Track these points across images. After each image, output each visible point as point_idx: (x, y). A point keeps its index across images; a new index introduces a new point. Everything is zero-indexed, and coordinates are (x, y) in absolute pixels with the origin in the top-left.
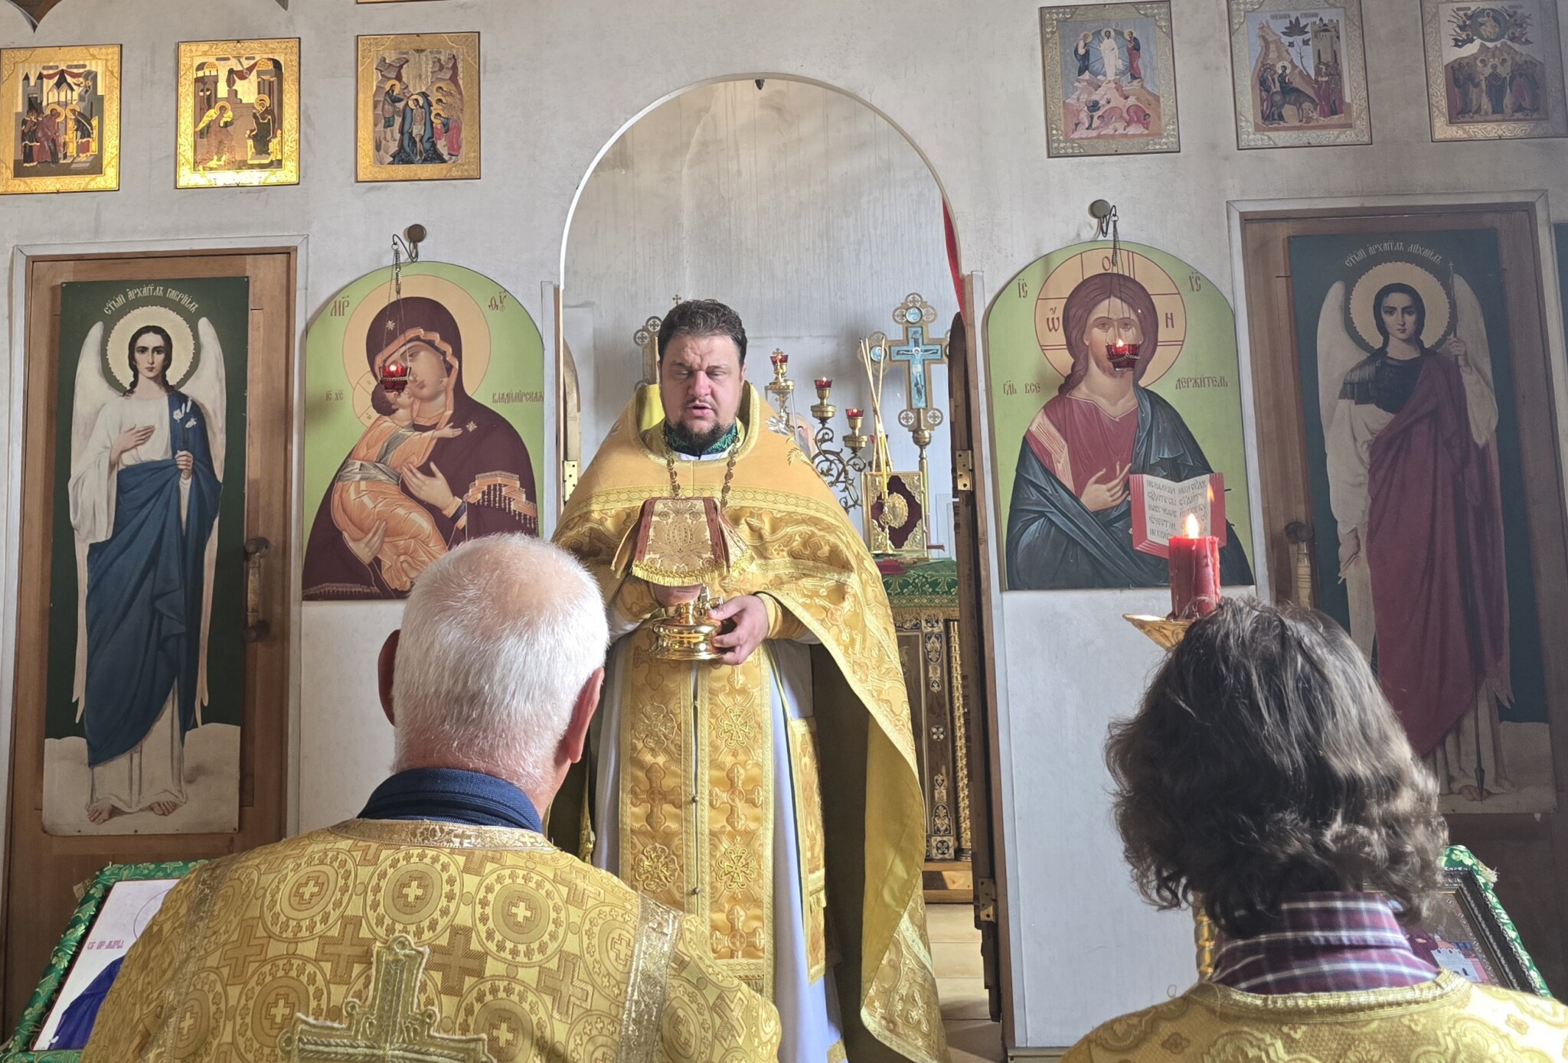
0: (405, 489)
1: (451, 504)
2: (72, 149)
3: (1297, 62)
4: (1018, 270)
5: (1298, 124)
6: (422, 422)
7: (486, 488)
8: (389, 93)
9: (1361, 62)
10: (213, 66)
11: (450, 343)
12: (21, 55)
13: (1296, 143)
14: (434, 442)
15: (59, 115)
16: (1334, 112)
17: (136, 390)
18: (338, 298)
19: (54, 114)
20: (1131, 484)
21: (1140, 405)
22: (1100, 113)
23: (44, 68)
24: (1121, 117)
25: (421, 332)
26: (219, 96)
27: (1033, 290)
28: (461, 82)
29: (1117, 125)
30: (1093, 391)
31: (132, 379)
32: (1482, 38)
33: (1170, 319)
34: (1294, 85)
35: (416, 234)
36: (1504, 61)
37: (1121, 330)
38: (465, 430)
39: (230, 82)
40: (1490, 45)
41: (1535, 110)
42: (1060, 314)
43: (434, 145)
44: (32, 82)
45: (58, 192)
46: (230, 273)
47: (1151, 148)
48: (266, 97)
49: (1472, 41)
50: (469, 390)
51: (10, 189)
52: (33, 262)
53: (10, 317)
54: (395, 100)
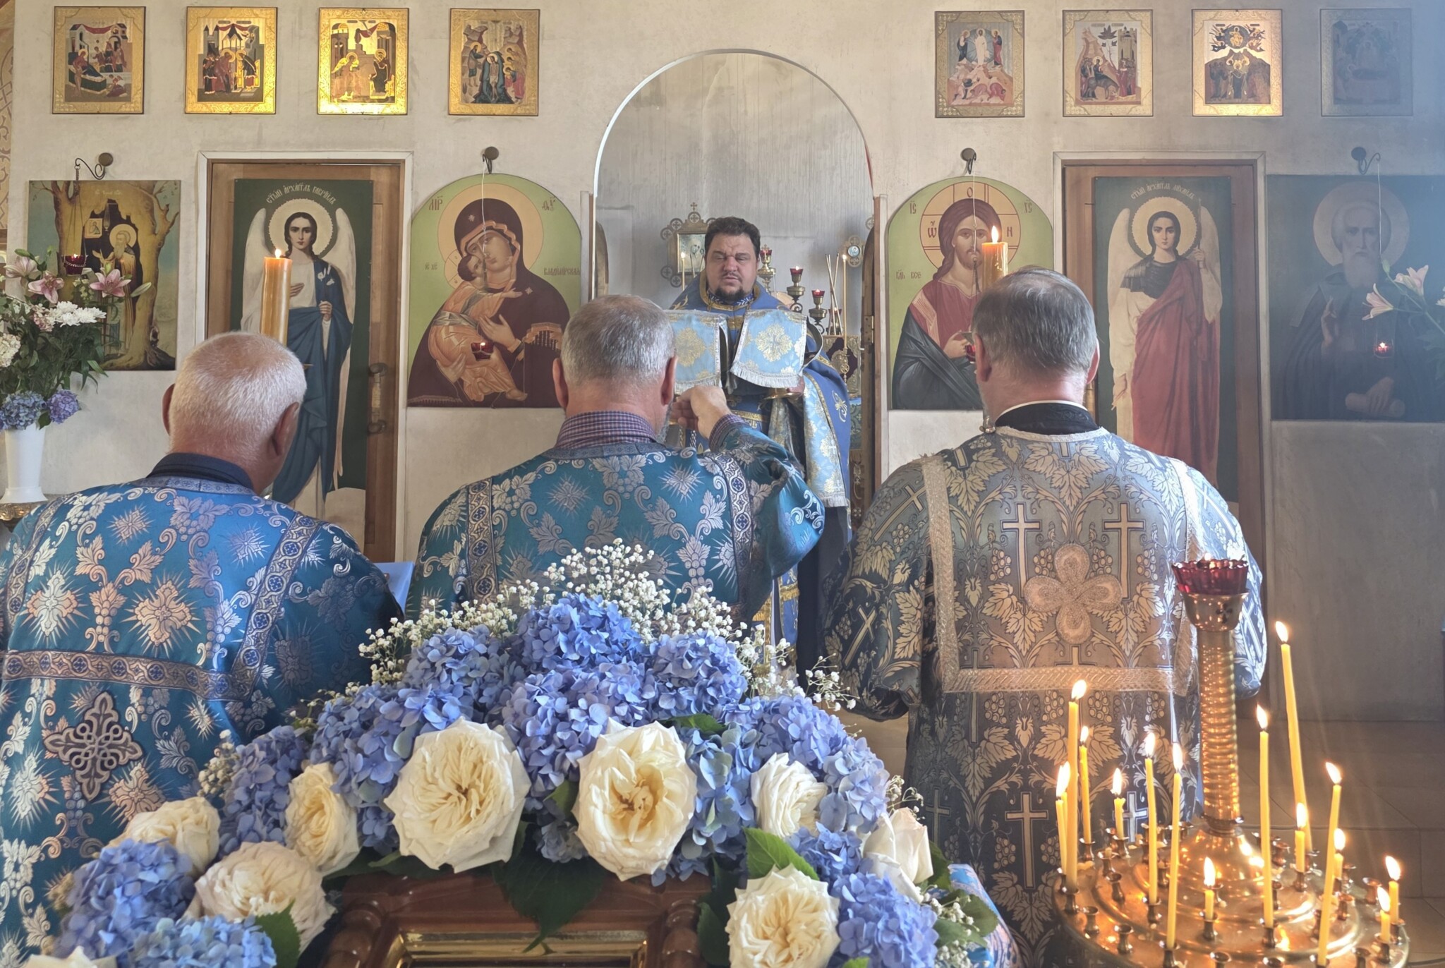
0: (481, 332)
1: (513, 344)
2: (241, 82)
3: (1107, 58)
4: (911, 193)
5: (1104, 100)
6: (493, 286)
7: (538, 333)
8: (473, 52)
9: (1150, 59)
10: (345, 26)
11: (514, 232)
12: (203, 12)
13: (1104, 113)
14: (502, 300)
15: (230, 57)
16: (1129, 93)
17: (290, 257)
18: (435, 198)
19: (228, 56)
22: (972, 88)
23: (220, 22)
24: (986, 91)
25: (493, 224)
27: (920, 209)
29: (984, 97)
30: (955, 278)
31: (288, 250)
33: (1011, 231)
34: (1104, 73)
35: (490, 154)
36: (1244, 62)
37: (977, 238)
38: (525, 293)
39: (357, 39)
42: (937, 225)
43: (505, 90)
44: (211, 32)
45: (231, 114)
46: (359, 178)
47: (1005, 113)
48: (383, 51)
49: (1224, 47)
50: (528, 264)
51: (195, 110)
52: (213, 164)
53: (196, 202)
54: (478, 57)
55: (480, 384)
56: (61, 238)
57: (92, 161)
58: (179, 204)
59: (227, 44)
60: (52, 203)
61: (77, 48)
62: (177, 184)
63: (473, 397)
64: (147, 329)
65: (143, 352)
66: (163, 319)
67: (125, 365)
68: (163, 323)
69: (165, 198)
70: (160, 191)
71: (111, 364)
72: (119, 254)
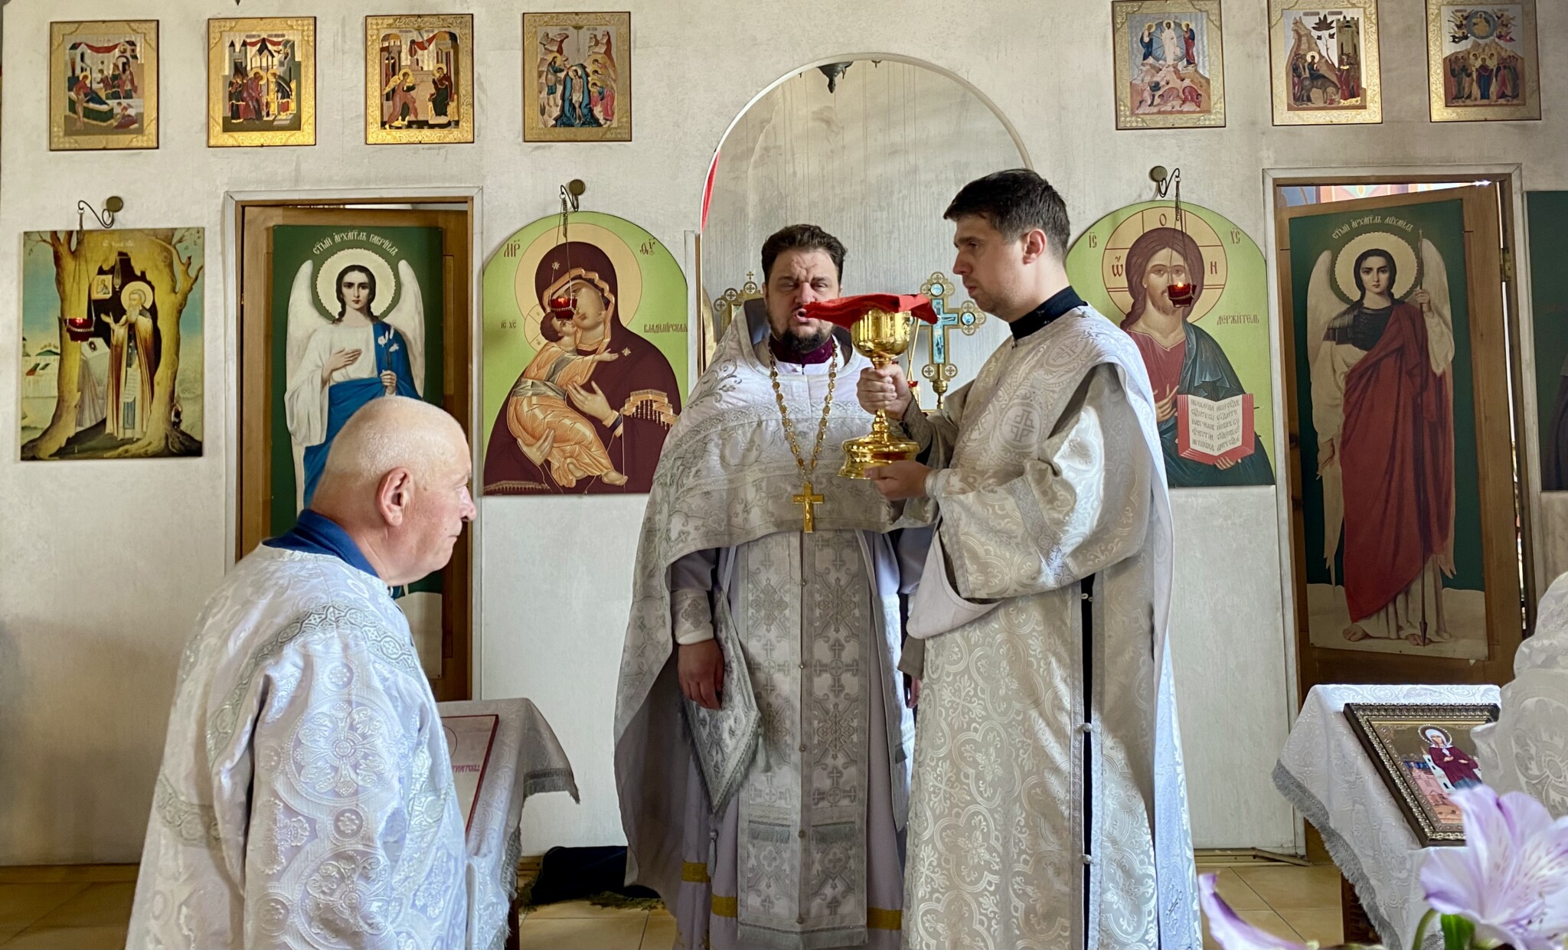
0: (570, 403)
1: (610, 417)
2: (274, 108)
3: (1324, 54)
4: (1089, 223)
5: (1322, 105)
6: (584, 348)
7: (639, 403)
8: (552, 65)
9: (1376, 54)
10: (397, 37)
11: (606, 281)
12: (228, 24)
13: (1321, 121)
14: (594, 364)
15: (261, 78)
16: (1353, 96)
17: (344, 319)
18: (510, 242)
19: (258, 77)
20: (1179, 404)
21: (1187, 337)
22: (1160, 92)
23: (248, 37)
24: (1178, 96)
25: (583, 272)
26: (403, 63)
27: (1102, 242)
28: (614, 56)
29: (1174, 103)
30: (1148, 326)
31: (340, 309)
32: (1474, 35)
33: (1213, 266)
34: (1321, 72)
35: (577, 188)
36: (1492, 55)
37: (1174, 276)
38: (621, 355)
39: (412, 53)
40: (1480, 41)
41: (1515, 96)
42: (1123, 261)
43: (591, 111)
44: (238, 47)
45: (262, 146)
47: (1202, 124)
48: (444, 66)
50: (624, 322)
51: (219, 144)
52: (243, 207)
53: (223, 253)
54: (557, 71)
55: (571, 466)
57: (99, 206)
58: (203, 256)
59: (256, 63)
60: (50, 258)
61: (78, 71)
62: (200, 231)
63: (563, 482)
64: (168, 407)
65: (163, 435)
66: (187, 395)
67: (142, 451)
68: (187, 399)
69: (187, 248)
70: (180, 241)
71: (127, 451)
72: (133, 319)
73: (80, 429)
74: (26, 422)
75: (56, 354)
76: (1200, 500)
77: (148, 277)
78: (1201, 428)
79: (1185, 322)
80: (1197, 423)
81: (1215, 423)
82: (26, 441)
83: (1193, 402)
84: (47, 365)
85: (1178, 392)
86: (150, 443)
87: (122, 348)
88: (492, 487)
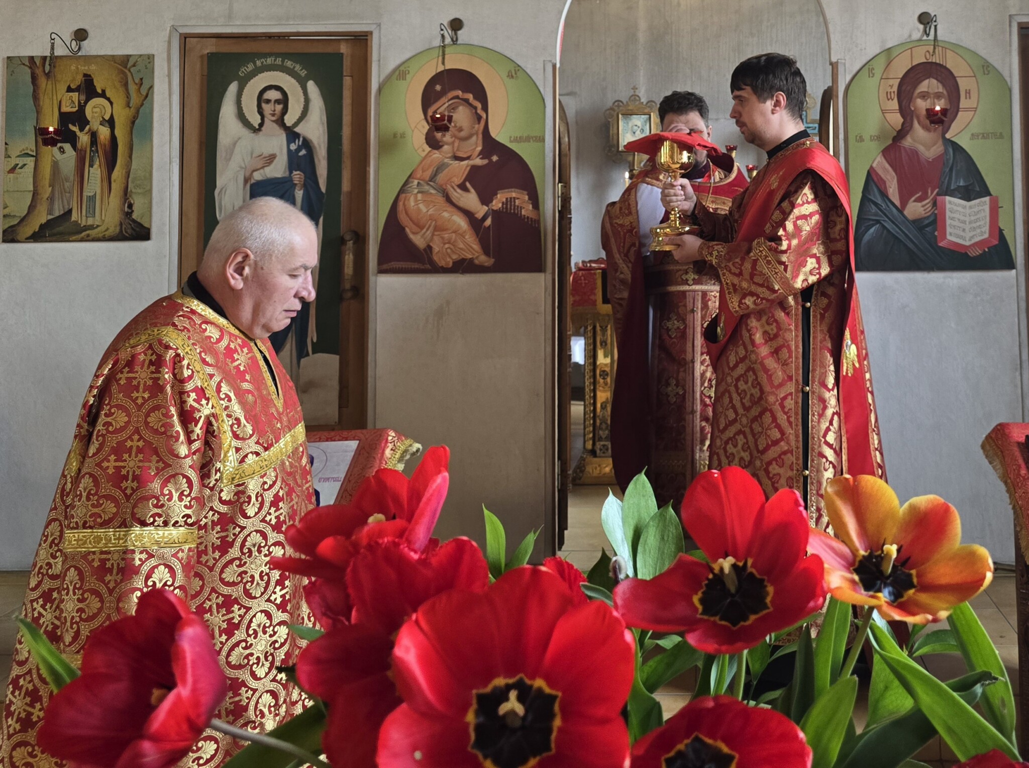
0: (449, 200)
1: (481, 210)
4: (869, 59)
6: (461, 154)
7: (504, 200)
11: (480, 101)
14: (468, 168)
17: (263, 129)
18: (402, 68)
20: (938, 203)
21: (946, 150)
25: (459, 93)
27: (878, 72)
30: (914, 140)
31: (260, 121)
33: (968, 93)
35: (456, 25)
37: (936, 100)
38: (491, 161)
42: (895, 89)
46: (329, 50)
50: (494, 133)
52: (185, 38)
53: (169, 76)
55: (449, 251)
56: (38, 112)
57: (67, 37)
58: (153, 78)
60: (28, 78)
62: (150, 58)
63: (442, 263)
64: (123, 200)
65: (118, 223)
66: (139, 191)
67: (101, 235)
68: (139, 194)
69: (139, 71)
70: (134, 65)
71: (88, 236)
72: (95, 128)
73: (50, 217)
74: (7, 211)
75: (33, 156)
76: (955, 281)
77: (108, 95)
78: (956, 223)
79: (944, 137)
80: (953, 219)
81: (967, 219)
82: (6, 226)
83: (950, 202)
84: (25, 165)
85: (938, 194)
86: (107, 229)
87: (86, 151)
88: (385, 267)
